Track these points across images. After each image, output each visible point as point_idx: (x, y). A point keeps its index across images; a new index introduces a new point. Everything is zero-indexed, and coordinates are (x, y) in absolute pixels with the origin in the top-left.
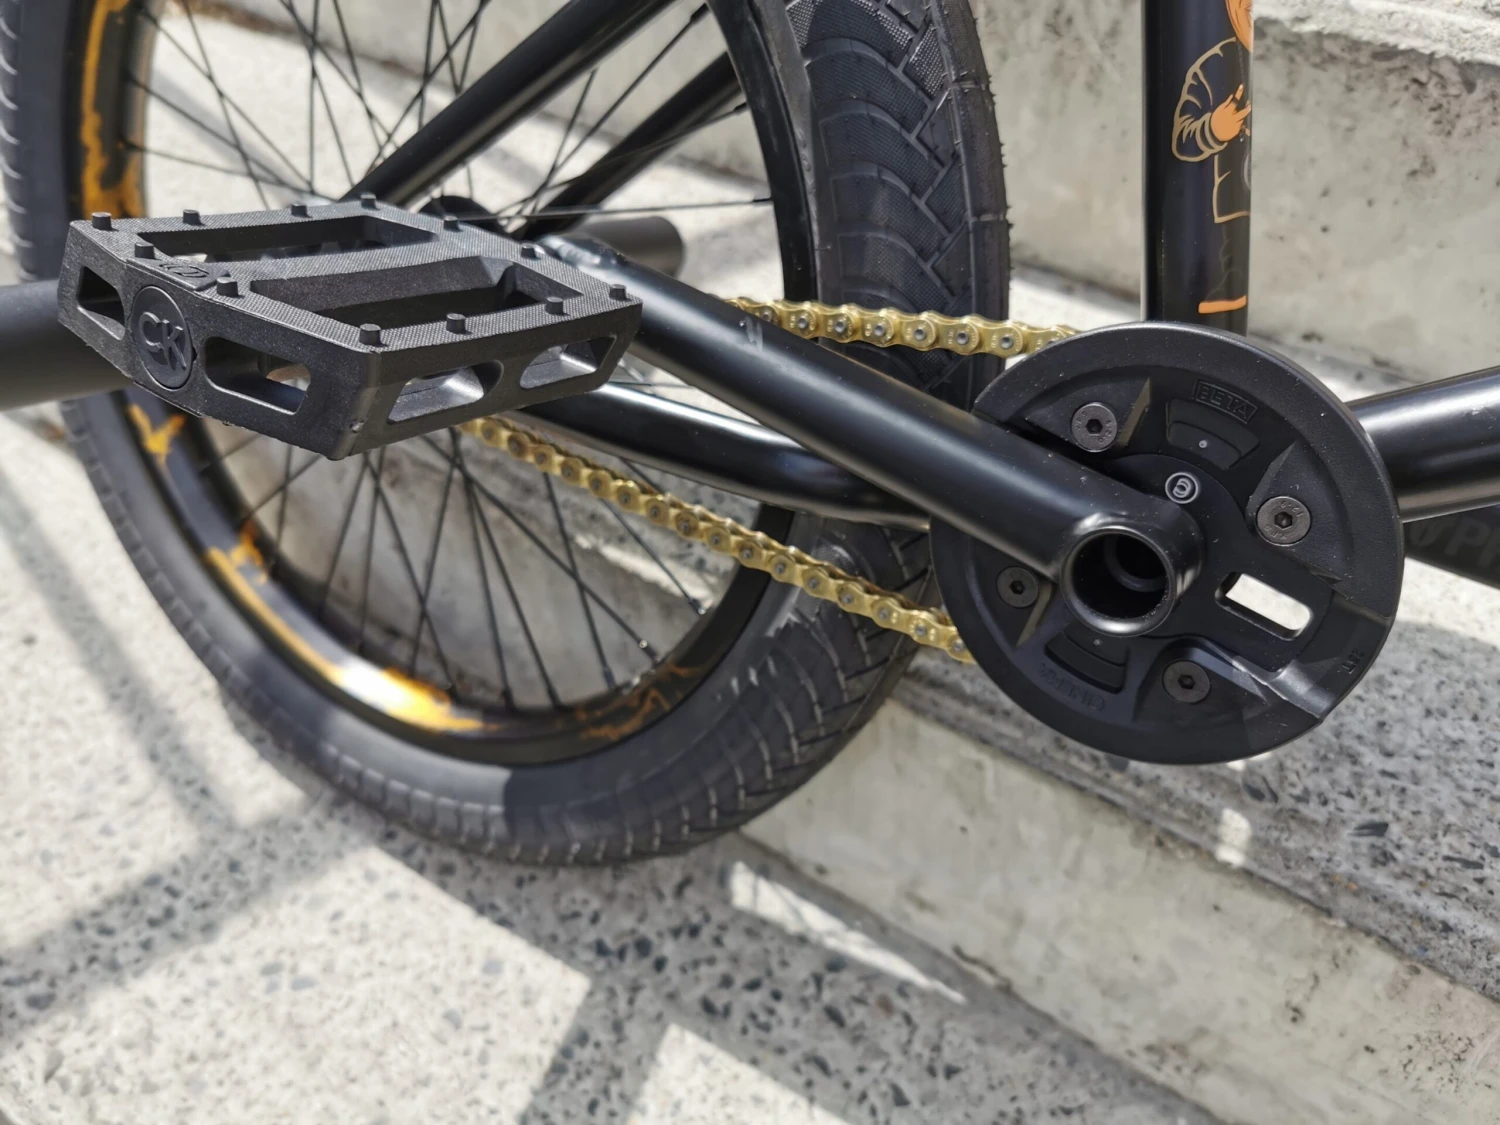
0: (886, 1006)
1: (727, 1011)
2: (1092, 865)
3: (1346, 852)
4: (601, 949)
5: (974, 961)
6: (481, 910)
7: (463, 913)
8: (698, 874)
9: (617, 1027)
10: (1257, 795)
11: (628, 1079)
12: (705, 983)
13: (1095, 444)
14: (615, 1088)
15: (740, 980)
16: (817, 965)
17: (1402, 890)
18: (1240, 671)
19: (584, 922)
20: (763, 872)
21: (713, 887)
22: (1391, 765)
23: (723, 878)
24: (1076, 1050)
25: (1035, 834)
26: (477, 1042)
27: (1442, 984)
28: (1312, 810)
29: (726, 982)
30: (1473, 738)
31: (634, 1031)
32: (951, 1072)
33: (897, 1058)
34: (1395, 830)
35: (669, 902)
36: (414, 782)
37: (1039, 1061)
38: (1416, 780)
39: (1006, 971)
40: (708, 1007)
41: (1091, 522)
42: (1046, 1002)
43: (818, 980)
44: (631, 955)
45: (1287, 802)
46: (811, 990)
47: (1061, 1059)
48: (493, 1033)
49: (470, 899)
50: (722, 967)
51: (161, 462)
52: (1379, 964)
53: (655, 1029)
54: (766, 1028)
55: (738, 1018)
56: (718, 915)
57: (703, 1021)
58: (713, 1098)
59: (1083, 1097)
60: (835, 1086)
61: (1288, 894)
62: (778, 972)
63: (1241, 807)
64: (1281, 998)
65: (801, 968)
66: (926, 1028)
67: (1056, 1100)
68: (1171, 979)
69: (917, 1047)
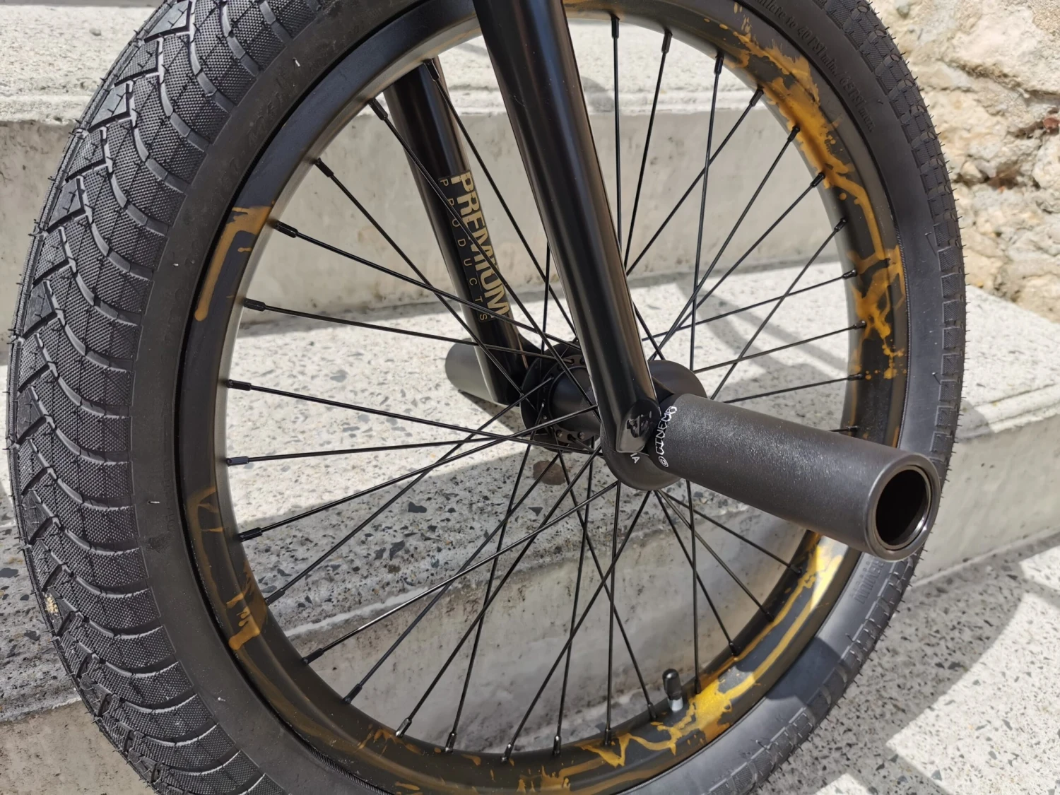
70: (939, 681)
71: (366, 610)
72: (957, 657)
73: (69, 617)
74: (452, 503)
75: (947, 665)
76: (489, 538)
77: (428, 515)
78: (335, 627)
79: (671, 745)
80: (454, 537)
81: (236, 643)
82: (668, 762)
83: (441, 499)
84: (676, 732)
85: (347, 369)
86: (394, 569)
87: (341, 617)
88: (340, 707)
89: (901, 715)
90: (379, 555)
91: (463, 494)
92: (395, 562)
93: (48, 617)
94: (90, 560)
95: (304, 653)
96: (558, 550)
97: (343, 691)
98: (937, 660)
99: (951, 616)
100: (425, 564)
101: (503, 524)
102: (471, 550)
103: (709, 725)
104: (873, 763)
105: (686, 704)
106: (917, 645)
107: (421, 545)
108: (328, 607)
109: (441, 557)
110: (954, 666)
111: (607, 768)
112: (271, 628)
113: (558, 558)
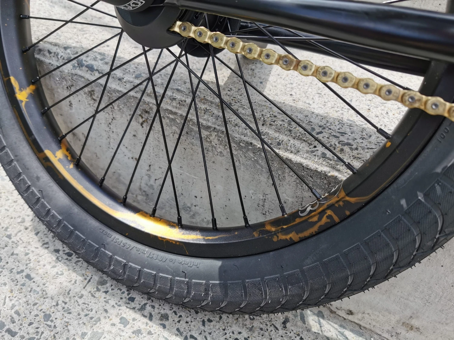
36: (160, 269)
51: (23, 105)
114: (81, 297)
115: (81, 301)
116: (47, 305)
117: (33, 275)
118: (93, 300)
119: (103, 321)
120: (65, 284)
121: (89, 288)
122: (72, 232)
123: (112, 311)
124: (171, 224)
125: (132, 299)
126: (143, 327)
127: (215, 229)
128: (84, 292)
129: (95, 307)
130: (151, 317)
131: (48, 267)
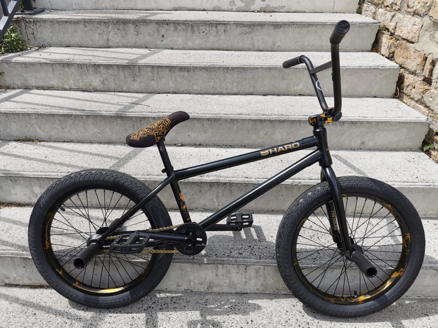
0: (180, 299)
1: (163, 308)
2: (195, 270)
3: (214, 258)
4: (145, 310)
5: (187, 290)
6: (128, 313)
7: (126, 315)
8: (152, 297)
9: (151, 316)
10: (206, 256)
11: (156, 320)
12: (159, 307)
13: (184, 233)
14: (154, 321)
15: (163, 305)
16: (171, 299)
17: (220, 259)
18: (199, 245)
19: (141, 308)
20: (160, 293)
21: (155, 297)
22: (216, 249)
23: (155, 296)
24: (201, 293)
25: (189, 270)
26: (136, 325)
27: (225, 265)
28: (211, 255)
29: (161, 306)
30: (222, 244)
31: (153, 315)
32: (189, 302)
33: (183, 303)
34: (218, 254)
35: (150, 301)
37: (197, 296)
38: (218, 249)
39: (191, 289)
40: (160, 309)
41: (186, 238)
42: (196, 290)
43: (171, 300)
44: (149, 308)
45: (208, 256)
46: (171, 301)
47: (199, 295)
48: (137, 324)
49: (125, 313)
50: (160, 305)
52: (220, 266)
53: (156, 314)
54: (168, 308)
55: (164, 308)
56: (157, 300)
57: (161, 310)
58: (166, 317)
59: (203, 297)
60: (178, 309)
61: (211, 263)
62: (167, 302)
63: (205, 258)
64: (215, 275)
65: (169, 300)
66: (185, 299)
67: (200, 299)
68: (206, 278)
69: (185, 301)
70: (420, 316)
71: (309, 266)
72: (428, 314)
73: (279, 256)
74: (325, 254)
75: (424, 314)
76: (329, 261)
77: (321, 255)
78: (305, 267)
79: (353, 302)
80: (324, 259)
81: (294, 264)
82: (351, 304)
83: (323, 253)
84: (354, 300)
85: (312, 226)
86: (314, 261)
87: (306, 266)
88: (304, 277)
89: (407, 318)
90: (312, 259)
91: (327, 253)
92: (314, 260)
93: (277, 256)
94: (283, 251)
95: (301, 268)
96: (340, 266)
97: (305, 275)
98: (422, 312)
99: (432, 306)
100: (319, 262)
101: (331, 260)
102: (326, 262)
103: (360, 301)
104: (396, 322)
105: (357, 297)
106: (419, 308)
107: (319, 259)
108: (304, 264)
109: (321, 262)
110: (425, 315)
111: (341, 300)
112: (298, 264)
113: (340, 267)
114: (97, 316)
115: (97, 317)
116: (89, 322)
117: (81, 318)
118: (100, 316)
119: (105, 319)
120: (91, 316)
121: (98, 314)
122: (89, 302)
123: (106, 316)
124: (114, 288)
125: (110, 311)
126: (116, 316)
127: (125, 285)
128: (97, 315)
129: (102, 317)
130: (117, 313)
131: (84, 314)
